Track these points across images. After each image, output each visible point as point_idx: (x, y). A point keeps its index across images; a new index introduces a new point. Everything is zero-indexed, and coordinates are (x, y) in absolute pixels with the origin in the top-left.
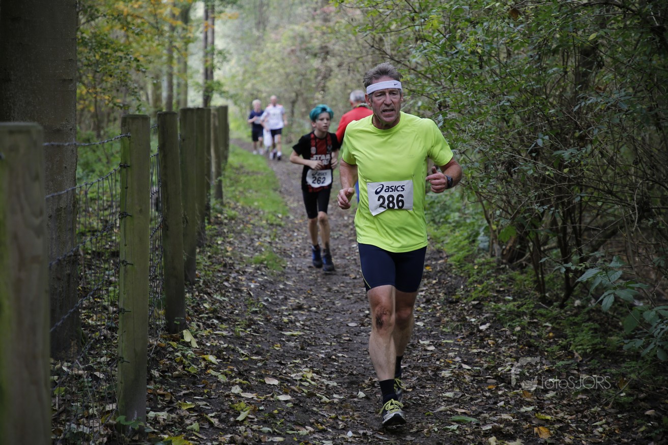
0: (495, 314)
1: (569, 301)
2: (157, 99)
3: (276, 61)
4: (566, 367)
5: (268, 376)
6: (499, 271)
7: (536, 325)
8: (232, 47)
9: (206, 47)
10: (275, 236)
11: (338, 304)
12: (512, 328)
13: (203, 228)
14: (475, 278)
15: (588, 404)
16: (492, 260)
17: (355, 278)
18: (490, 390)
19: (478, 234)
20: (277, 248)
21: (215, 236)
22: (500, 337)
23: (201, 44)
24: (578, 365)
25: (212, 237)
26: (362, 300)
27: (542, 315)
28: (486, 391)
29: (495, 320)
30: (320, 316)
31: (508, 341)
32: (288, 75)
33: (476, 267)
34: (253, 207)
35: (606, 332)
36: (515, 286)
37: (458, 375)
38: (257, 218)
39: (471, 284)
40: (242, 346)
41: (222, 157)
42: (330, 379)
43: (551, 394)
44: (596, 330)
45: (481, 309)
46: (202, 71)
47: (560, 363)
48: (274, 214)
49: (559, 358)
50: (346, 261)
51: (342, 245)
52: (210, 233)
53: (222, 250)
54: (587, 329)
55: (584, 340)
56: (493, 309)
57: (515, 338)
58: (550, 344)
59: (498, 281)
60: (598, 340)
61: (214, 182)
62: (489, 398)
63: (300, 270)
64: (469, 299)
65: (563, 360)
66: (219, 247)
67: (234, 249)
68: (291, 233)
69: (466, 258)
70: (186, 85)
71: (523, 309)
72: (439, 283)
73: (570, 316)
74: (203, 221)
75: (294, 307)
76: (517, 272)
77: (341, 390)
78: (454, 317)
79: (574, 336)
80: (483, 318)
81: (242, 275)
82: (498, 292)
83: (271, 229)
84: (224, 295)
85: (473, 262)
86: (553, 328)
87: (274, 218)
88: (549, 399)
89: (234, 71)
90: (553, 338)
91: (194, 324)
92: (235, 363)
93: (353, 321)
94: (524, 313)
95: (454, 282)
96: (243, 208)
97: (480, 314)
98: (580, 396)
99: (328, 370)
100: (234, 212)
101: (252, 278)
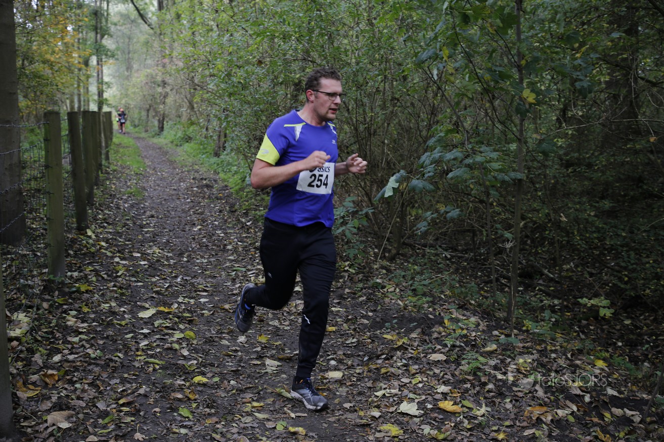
0: (255, 216)
2: (72, 107)
3: (138, 88)
5: (135, 252)
6: (256, 195)
8: (113, 81)
9: (98, 80)
10: (139, 180)
13: (98, 175)
14: (245, 199)
19: (246, 177)
20: (140, 186)
21: (105, 180)
22: (257, 228)
23: (96, 79)
25: (103, 180)
28: (249, 255)
29: (254, 220)
30: (163, 220)
32: (144, 96)
33: (245, 194)
34: (127, 165)
36: (264, 203)
37: (235, 248)
38: (129, 170)
39: (242, 202)
40: (120, 237)
41: (109, 137)
42: (169, 252)
45: (247, 214)
46: (97, 93)
48: (138, 168)
52: (103, 178)
56: (253, 214)
59: (256, 200)
61: (104, 151)
62: (251, 258)
63: (153, 197)
64: (241, 209)
66: (108, 186)
67: (116, 187)
68: (148, 178)
69: (240, 189)
70: (88, 101)
72: (226, 202)
74: (98, 172)
75: (149, 216)
76: (266, 196)
77: (175, 258)
78: (234, 219)
80: (248, 219)
81: (120, 200)
82: (256, 206)
83: (137, 176)
84: (110, 211)
85: (244, 191)
87: (138, 170)
89: (115, 94)
91: (93, 226)
92: (116, 246)
95: (234, 201)
96: (121, 165)
97: (247, 217)
99: (168, 248)
100: (115, 167)
101: (126, 201)
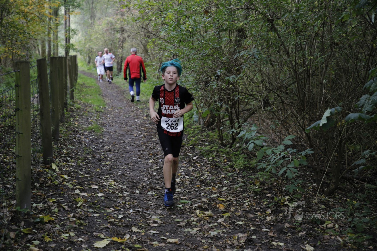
0: (201, 151)
1: (234, 145)
4: (232, 176)
5: (93, 184)
7: (219, 156)
8: (79, 28)
10: (99, 117)
11: (128, 148)
12: (208, 158)
14: (192, 135)
15: (242, 192)
16: (199, 126)
17: (136, 136)
18: (197, 188)
19: (193, 114)
20: (100, 123)
21: (70, 117)
22: (202, 162)
24: (238, 174)
26: (139, 147)
27: (221, 151)
28: (195, 188)
29: (200, 155)
30: (119, 154)
31: (206, 164)
33: (192, 130)
34: (88, 103)
35: (250, 158)
36: (210, 138)
37: (183, 181)
38: (90, 108)
39: (190, 138)
40: (81, 170)
43: (225, 188)
44: (245, 158)
45: (194, 149)
47: (229, 174)
48: (99, 106)
49: (229, 171)
50: (132, 128)
51: (131, 120)
52: (67, 116)
53: (73, 124)
54: (242, 157)
55: (240, 162)
56: (200, 149)
57: (209, 162)
58: (225, 164)
59: (202, 136)
60: (246, 162)
62: (197, 191)
63: (110, 133)
64: (189, 145)
65: (231, 172)
66: (72, 122)
67: (79, 123)
68: (106, 115)
69: (187, 126)
71: (213, 149)
73: (234, 151)
74: (63, 110)
75: (107, 150)
78: (182, 154)
79: (236, 161)
80: (195, 154)
81: (82, 136)
82: (202, 141)
83: (97, 113)
84: (73, 146)
85: (191, 127)
86: (226, 157)
87: (98, 108)
88: (224, 191)
90: (226, 162)
92: (77, 178)
93: (135, 156)
94: (214, 151)
96: (84, 104)
97: (194, 152)
98: (238, 189)
100: (79, 106)
101: (87, 137)
